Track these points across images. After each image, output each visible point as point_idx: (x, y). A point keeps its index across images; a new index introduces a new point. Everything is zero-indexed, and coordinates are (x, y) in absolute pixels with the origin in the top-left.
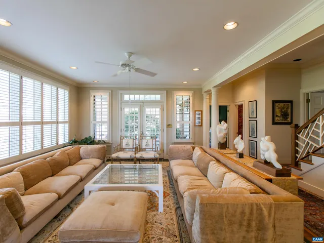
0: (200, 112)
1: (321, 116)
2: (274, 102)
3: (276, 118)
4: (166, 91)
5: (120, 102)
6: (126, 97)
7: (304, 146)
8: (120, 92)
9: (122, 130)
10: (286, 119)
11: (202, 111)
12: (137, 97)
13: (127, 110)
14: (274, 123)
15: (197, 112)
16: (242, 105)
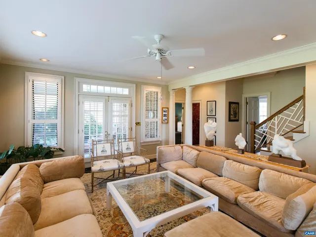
0: (167, 109)
1: (276, 117)
2: (230, 103)
3: (231, 116)
4: (135, 85)
5: (77, 94)
6: (86, 88)
7: (259, 142)
8: (77, 80)
9: (80, 131)
10: (235, 117)
11: (168, 108)
12: (101, 89)
13: (87, 105)
14: (230, 120)
15: (164, 109)
16: (199, 104)
